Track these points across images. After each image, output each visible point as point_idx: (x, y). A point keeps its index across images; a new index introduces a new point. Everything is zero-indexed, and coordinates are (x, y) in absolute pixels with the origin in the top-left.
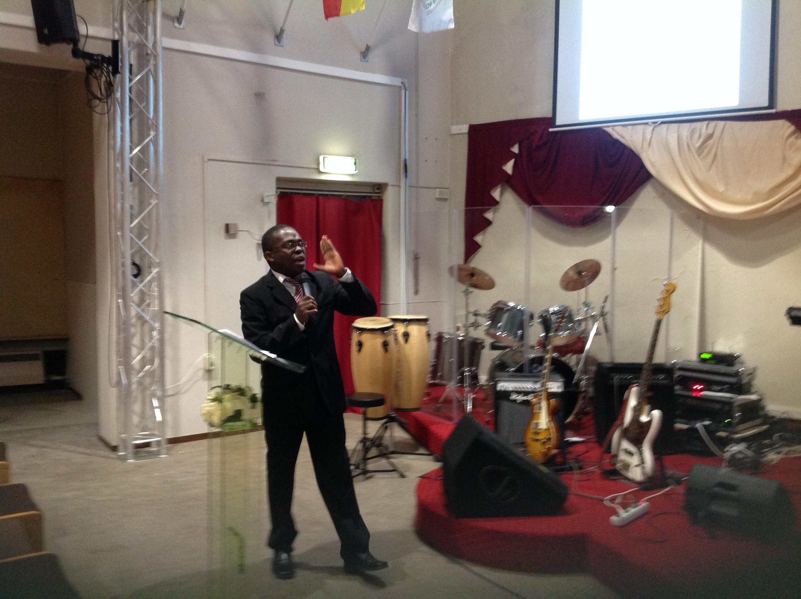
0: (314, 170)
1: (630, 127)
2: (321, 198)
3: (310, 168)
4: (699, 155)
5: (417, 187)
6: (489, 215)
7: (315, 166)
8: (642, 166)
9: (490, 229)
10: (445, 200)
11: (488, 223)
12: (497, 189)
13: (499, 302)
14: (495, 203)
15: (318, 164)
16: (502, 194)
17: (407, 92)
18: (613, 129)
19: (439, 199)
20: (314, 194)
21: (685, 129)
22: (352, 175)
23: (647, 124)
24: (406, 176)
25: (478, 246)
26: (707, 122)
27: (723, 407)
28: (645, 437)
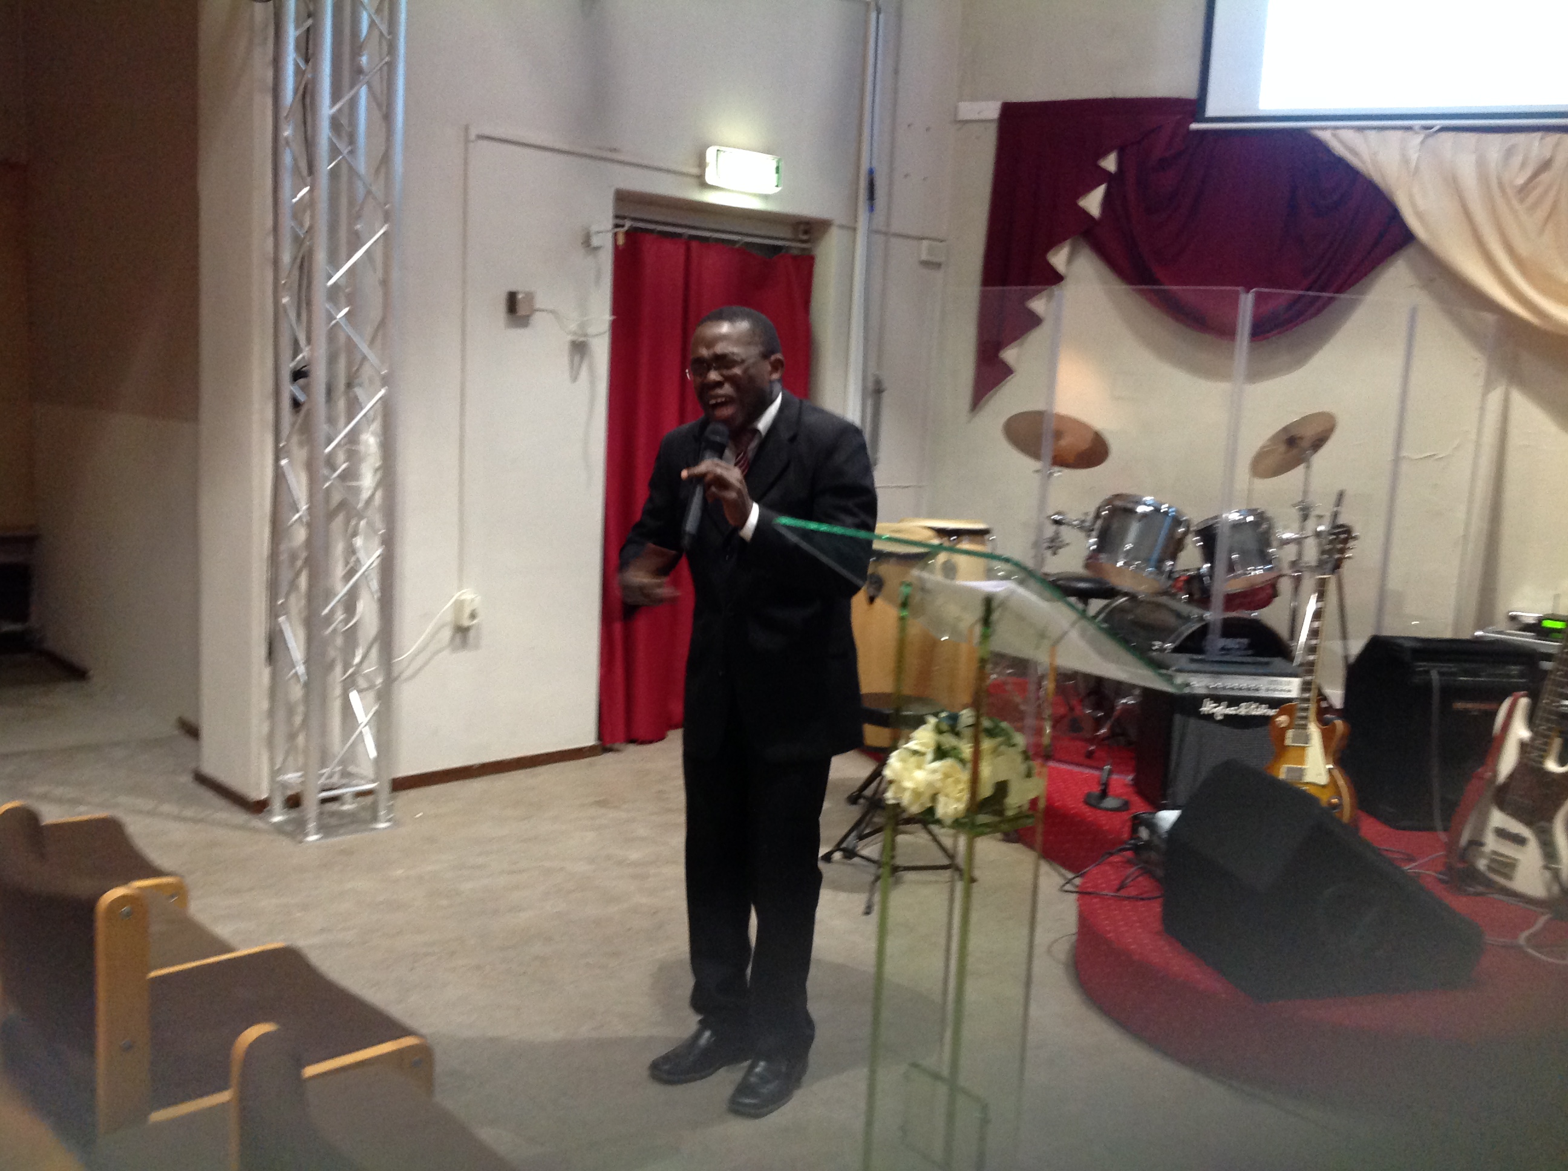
0: (688, 180)
1: (1372, 134)
2: (694, 245)
3: (682, 174)
4: (1522, 201)
5: (886, 234)
6: (1038, 305)
7: (695, 171)
8: (1394, 215)
9: (1036, 338)
10: (938, 265)
11: (1034, 321)
12: (1062, 249)
13: (1118, 496)
14: (1055, 278)
15: (702, 164)
16: (1070, 260)
17: (881, 16)
18: (1334, 135)
19: (926, 264)
20: (680, 235)
21: (1495, 144)
22: (766, 197)
23: (1408, 128)
24: (872, 208)
25: (1006, 371)
26: (1540, 134)
28: (1559, 805)
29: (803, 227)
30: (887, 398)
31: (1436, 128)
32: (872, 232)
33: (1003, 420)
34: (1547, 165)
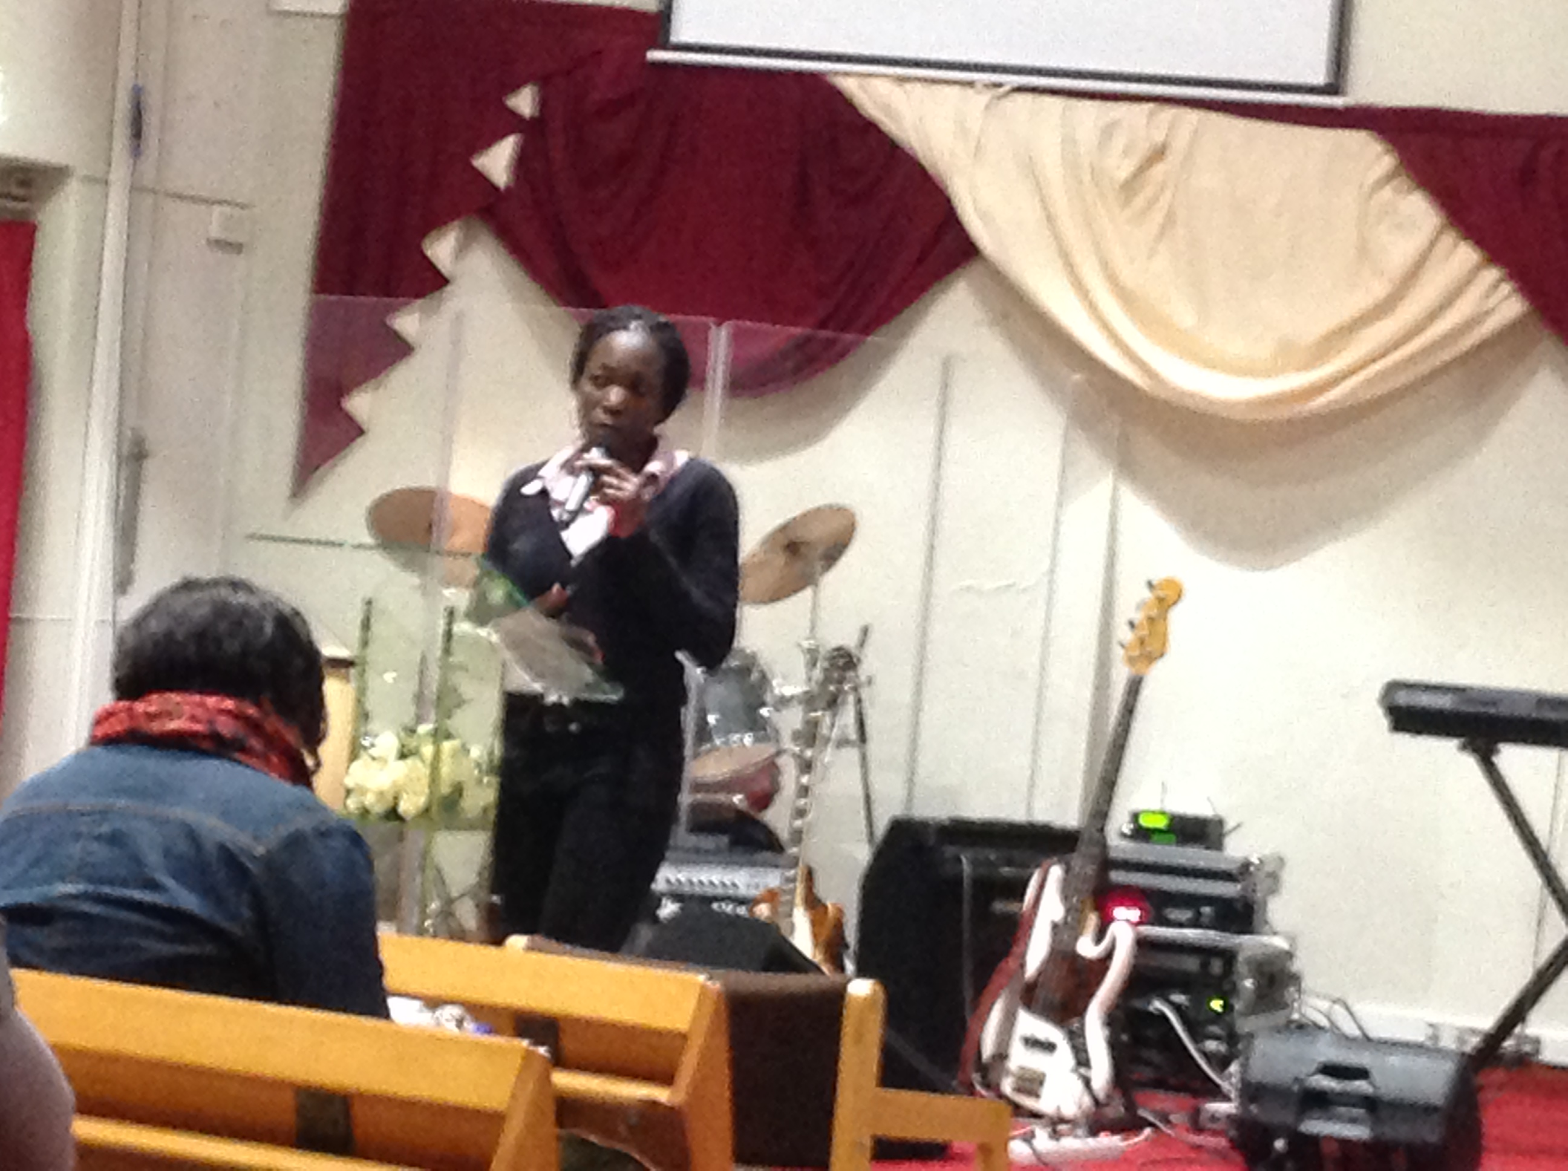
1: (918, 89)
4: (1125, 205)
5: (157, 193)
6: (407, 324)
10: (236, 248)
11: (400, 350)
12: (447, 234)
14: (435, 281)
16: (461, 250)
19: (218, 244)
24: (136, 151)
25: (354, 431)
26: (1151, 105)
27: (1205, 965)
28: (1091, 995)
29: (21, 176)
30: (150, 466)
31: (1007, 88)
32: (136, 189)
33: (368, 501)
34: (1159, 153)
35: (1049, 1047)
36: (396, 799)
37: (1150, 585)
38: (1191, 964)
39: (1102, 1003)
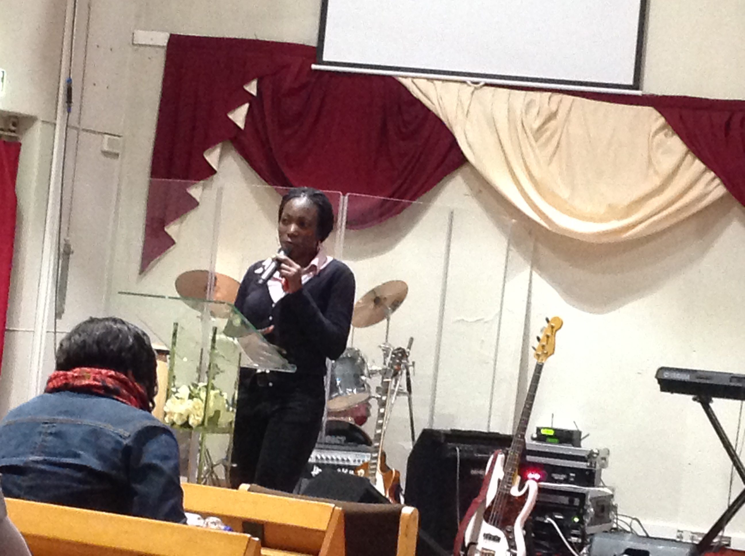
1: (438, 84)
4: (537, 140)
5: (78, 129)
6: (196, 192)
10: (116, 155)
14: (209, 172)
16: (221, 157)
19: (105, 153)
21: (520, 98)
24: (68, 109)
25: (170, 242)
26: (549, 94)
27: (571, 501)
28: (517, 515)
29: (13, 120)
30: (73, 258)
31: (482, 84)
32: (68, 127)
33: (176, 276)
34: (553, 116)
35: (497, 539)
36: (188, 417)
37: (547, 320)
38: (565, 500)
39: (522, 519)
